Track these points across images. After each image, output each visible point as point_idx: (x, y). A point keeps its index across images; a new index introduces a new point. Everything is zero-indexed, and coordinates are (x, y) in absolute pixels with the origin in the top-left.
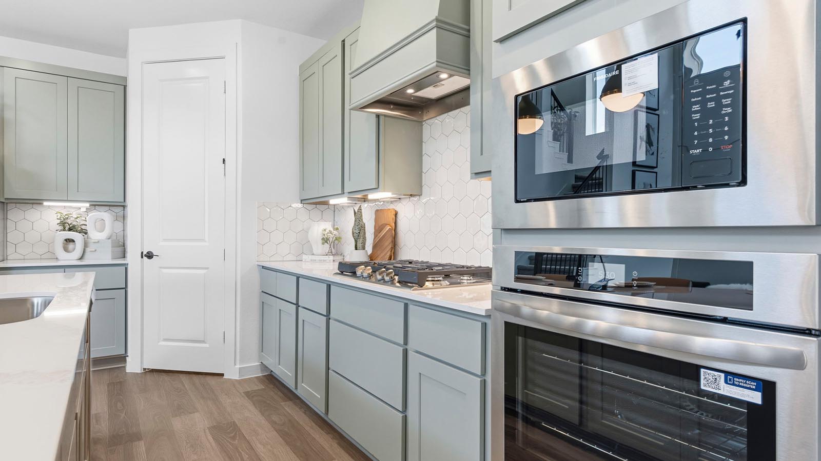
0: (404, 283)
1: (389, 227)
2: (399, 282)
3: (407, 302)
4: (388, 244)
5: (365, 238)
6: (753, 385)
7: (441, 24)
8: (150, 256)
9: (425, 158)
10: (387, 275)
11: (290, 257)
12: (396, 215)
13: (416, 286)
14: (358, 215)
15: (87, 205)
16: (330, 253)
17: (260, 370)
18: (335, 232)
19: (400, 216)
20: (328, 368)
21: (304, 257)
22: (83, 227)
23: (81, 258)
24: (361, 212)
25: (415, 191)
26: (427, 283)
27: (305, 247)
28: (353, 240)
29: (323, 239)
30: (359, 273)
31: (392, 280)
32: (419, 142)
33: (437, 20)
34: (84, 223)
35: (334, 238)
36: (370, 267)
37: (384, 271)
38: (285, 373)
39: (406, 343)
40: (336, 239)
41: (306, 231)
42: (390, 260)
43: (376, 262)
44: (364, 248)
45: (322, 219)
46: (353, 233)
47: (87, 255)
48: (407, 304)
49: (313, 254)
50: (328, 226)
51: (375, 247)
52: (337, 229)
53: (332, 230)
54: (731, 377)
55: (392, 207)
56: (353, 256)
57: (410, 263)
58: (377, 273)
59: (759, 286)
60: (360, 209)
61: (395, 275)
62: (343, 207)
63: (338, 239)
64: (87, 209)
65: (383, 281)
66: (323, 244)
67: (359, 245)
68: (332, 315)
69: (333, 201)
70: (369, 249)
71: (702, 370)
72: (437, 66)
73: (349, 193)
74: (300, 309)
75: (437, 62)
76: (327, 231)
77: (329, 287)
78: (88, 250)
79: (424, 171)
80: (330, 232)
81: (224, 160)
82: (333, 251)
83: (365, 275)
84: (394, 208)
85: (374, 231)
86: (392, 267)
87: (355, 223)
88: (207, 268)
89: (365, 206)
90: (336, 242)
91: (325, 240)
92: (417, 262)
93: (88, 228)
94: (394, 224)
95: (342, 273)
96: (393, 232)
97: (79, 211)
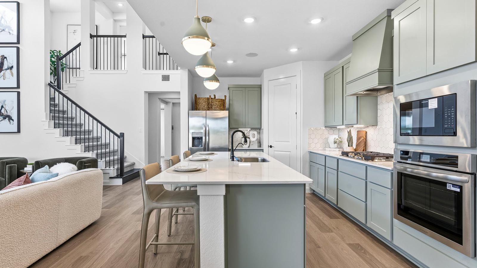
0: (367, 159)
1: (363, 138)
2: (364, 159)
3: (366, 165)
4: (362, 144)
5: (352, 142)
6: (458, 187)
7: (380, 70)
8: (271, 147)
9: (379, 111)
10: (360, 156)
11: (321, 149)
12: (366, 133)
13: (371, 161)
14: (349, 133)
15: (250, 129)
16: (338, 147)
17: (309, 191)
18: (340, 139)
19: (368, 134)
20: (338, 189)
21: (326, 149)
22: (249, 136)
23: (249, 147)
24: (351, 132)
25: (375, 124)
26: (376, 160)
27: (327, 145)
28: (348, 143)
29: (334, 142)
30: (349, 156)
31: (362, 158)
32: (376, 104)
33: (378, 69)
34: (249, 135)
35: (339, 142)
36: (353, 154)
37: (359, 155)
38: (320, 191)
39: (366, 179)
40: (340, 142)
41: (327, 139)
42: (364, 151)
43: (357, 152)
44: (352, 146)
45: (334, 134)
46: (347, 140)
47: (250, 146)
48: (367, 166)
49: (330, 148)
50: (337, 137)
51: (357, 146)
52: (340, 138)
53: (338, 138)
54: (454, 185)
55: (364, 130)
56: (347, 149)
57: (371, 152)
58: (356, 155)
59: (460, 162)
60: (350, 130)
61: (363, 156)
62: (343, 129)
63: (341, 142)
64: (250, 130)
65: (358, 159)
66: (334, 144)
67: (350, 145)
68: (339, 170)
69: (338, 127)
70: (354, 146)
71: (447, 184)
72: (378, 85)
73: (345, 125)
74: (326, 168)
75: (378, 84)
76: (336, 139)
77: (338, 160)
78: (251, 144)
79: (378, 116)
80: (337, 139)
81: (296, 113)
82: (339, 147)
83: (352, 156)
84: (366, 130)
85: (356, 139)
86: (362, 154)
87: (348, 137)
88: (290, 152)
89: (352, 129)
90: (340, 143)
91: (335, 142)
92: (374, 152)
93: (250, 137)
94: (365, 137)
95: (343, 155)
96: (365, 140)
97: (247, 131)
